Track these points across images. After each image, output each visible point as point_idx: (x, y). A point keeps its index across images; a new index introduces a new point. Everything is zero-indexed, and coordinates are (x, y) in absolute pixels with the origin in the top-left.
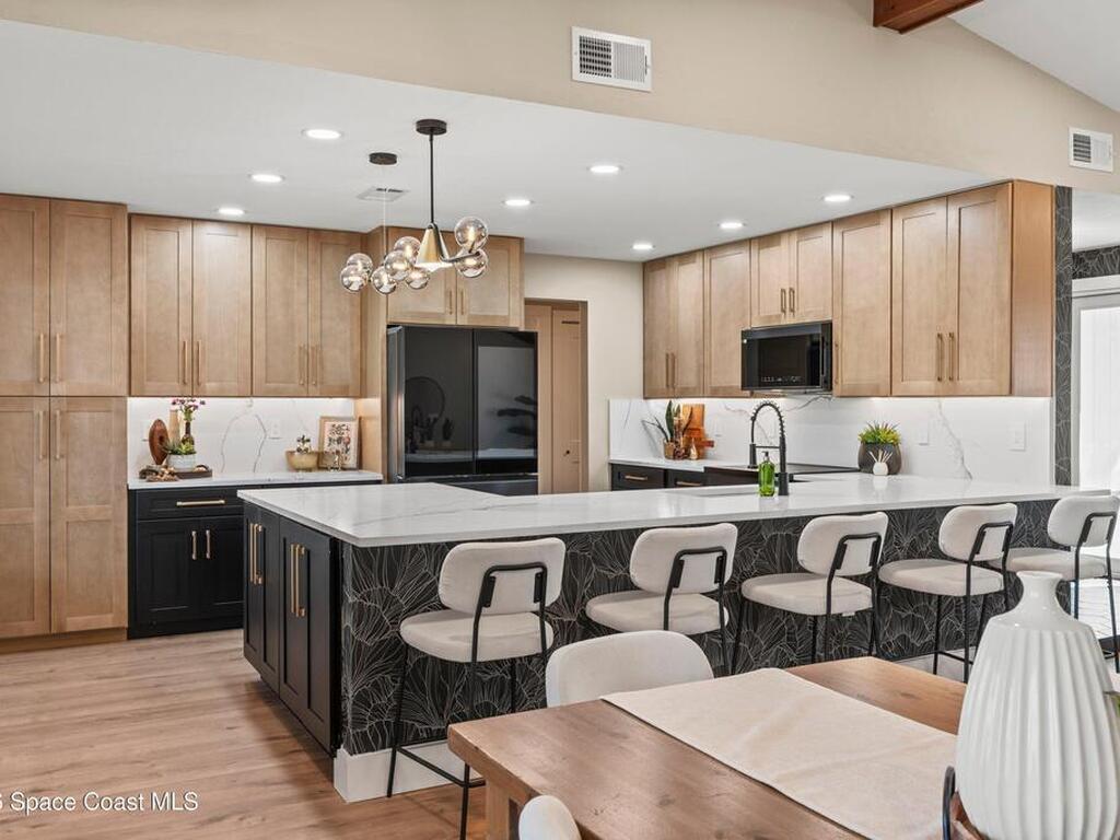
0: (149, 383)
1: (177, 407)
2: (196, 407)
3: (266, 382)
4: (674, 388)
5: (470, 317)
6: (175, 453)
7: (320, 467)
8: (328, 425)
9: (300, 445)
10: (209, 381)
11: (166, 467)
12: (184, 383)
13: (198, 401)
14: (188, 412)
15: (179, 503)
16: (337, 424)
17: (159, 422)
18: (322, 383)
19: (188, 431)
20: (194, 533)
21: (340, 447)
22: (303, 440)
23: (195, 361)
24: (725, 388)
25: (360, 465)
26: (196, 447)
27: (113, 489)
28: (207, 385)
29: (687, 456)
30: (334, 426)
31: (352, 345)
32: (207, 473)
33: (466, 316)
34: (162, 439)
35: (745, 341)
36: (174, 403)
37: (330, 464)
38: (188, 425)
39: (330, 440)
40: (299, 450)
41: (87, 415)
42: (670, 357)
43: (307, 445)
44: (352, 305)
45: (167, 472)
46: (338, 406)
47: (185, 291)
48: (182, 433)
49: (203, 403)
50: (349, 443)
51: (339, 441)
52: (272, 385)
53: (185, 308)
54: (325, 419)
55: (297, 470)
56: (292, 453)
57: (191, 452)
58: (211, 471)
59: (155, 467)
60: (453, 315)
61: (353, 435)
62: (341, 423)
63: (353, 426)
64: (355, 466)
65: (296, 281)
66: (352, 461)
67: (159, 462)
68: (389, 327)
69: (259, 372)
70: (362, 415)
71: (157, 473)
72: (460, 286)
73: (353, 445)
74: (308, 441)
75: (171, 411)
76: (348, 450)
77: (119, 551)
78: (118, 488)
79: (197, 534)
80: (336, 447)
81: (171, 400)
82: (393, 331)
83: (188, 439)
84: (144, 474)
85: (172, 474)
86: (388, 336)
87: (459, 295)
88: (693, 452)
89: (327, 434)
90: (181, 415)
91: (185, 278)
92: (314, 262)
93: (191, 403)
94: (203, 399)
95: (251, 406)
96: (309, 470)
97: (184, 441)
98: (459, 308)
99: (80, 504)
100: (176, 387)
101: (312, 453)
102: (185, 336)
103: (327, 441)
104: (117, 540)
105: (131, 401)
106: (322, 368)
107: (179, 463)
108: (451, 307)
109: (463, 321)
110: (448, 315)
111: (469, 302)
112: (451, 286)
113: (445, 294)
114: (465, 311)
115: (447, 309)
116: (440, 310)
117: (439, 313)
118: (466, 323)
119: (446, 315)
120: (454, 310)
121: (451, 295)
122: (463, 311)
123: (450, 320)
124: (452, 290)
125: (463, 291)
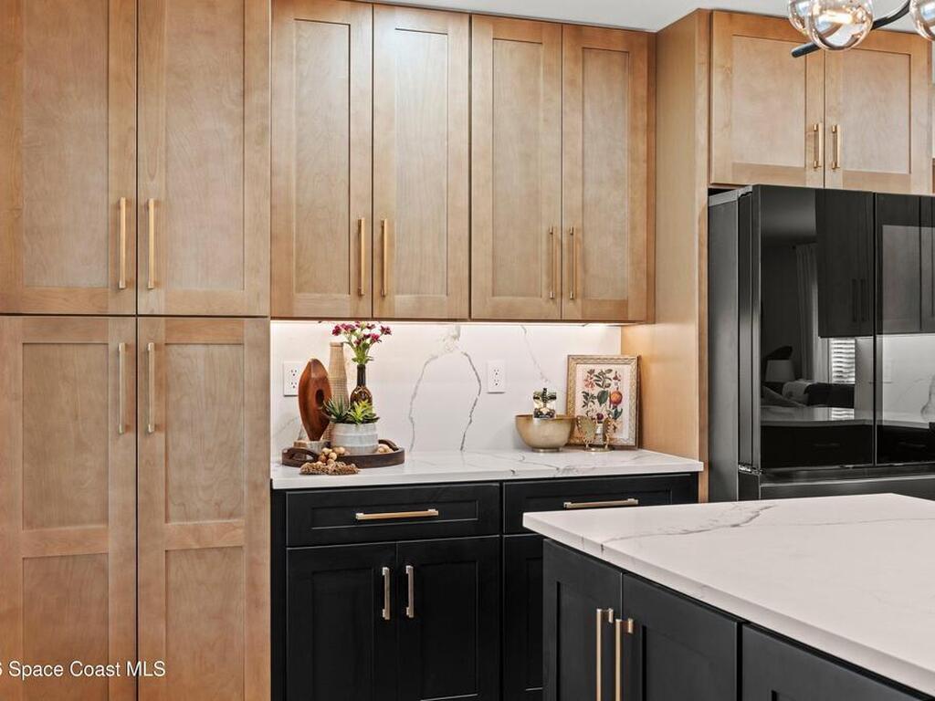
0: (300, 296)
1: (342, 338)
2: (375, 339)
3: (493, 295)
5: (848, 176)
6: (342, 419)
7: (572, 445)
8: (581, 371)
9: (538, 405)
10: (398, 293)
11: (329, 446)
12: (359, 294)
13: (378, 325)
14: (361, 346)
15: (360, 516)
16: (598, 369)
17: (315, 364)
18: (584, 296)
19: (361, 380)
20: (385, 569)
21: (604, 409)
22: (544, 397)
23: (378, 256)
25: (640, 442)
26: (376, 409)
27: (245, 488)
28: (398, 297)
30: (591, 372)
31: (633, 229)
32: (394, 458)
33: (840, 172)
34: (321, 396)
36: (337, 332)
37: (588, 438)
38: (361, 370)
39: (586, 395)
40: (538, 414)
41: (201, 350)
43: (551, 405)
44: (633, 160)
45: (334, 456)
46: (596, 338)
47: (361, 130)
48: (352, 385)
49: (386, 331)
50: (619, 401)
51: (602, 398)
52: (503, 300)
53: (360, 161)
54: (573, 360)
55: (535, 448)
56: (528, 417)
57: (370, 420)
58: (402, 453)
59: (309, 444)
60: (820, 170)
61: (627, 388)
62: (604, 368)
63: (627, 373)
64: (632, 443)
65: (542, 115)
66: (625, 433)
67: (315, 435)
68: (711, 192)
69: (482, 279)
70: (642, 353)
71: (316, 458)
72: (831, 121)
73: (627, 406)
74: (553, 398)
75: (332, 345)
76: (617, 415)
77: (256, 604)
78: (255, 487)
79: (391, 572)
80: (596, 408)
81: (331, 326)
82: (718, 200)
83: (362, 395)
84: (293, 457)
85: (340, 458)
86: (710, 210)
87: (830, 137)
89: (580, 388)
90: (350, 353)
91: (361, 107)
92: (572, 83)
93: (367, 332)
94: (385, 324)
95: (456, 337)
96: (555, 449)
97: (355, 398)
98: (830, 160)
99: (188, 518)
100: (344, 302)
101: (560, 419)
102: (360, 211)
103: (580, 400)
104: (253, 585)
105: (277, 327)
106: (585, 271)
107: (351, 438)
108: (816, 157)
109: (835, 182)
110: (810, 172)
111: (843, 148)
112: (815, 118)
113: (806, 133)
114: (838, 166)
115: (810, 161)
116: (799, 164)
117: (797, 168)
118: (841, 187)
119: (807, 173)
120: (821, 163)
121: (816, 136)
122: (836, 165)
123: (813, 181)
124: (817, 126)
125: (836, 128)
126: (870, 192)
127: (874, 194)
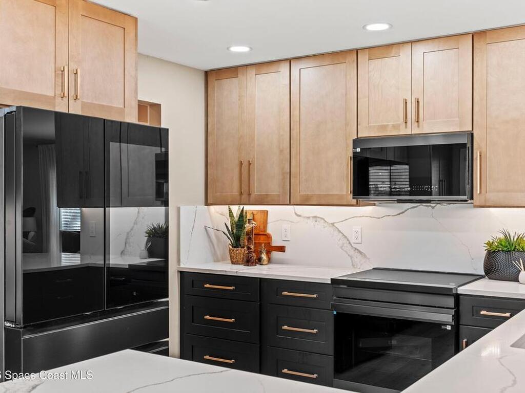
4: (249, 194)
5: (84, 105)
24: (319, 196)
29: (259, 261)
33: (79, 102)
35: (358, 150)
42: (245, 164)
60: (66, 99)
72: (73, 66)
87: (72, 77)
88: (264, 256)
98: (72, 93)
108: (63, 90)
109: (75, 109)
110: (58, 100)
111: (82, 86)
112: (62, 62)
113: (55, 71)
114: (78, 98)
115: (59, 92)
116: (50, 93)
117: (49, 96)
118: (80, 113)
119: (56, 100)
120: (66, 94)
121: (63, 75)
122: (77, 96)
123: (61, 108)
124: (64, 68)
125: (77, 70)
126: (102, 119)
127: (104, 120)
